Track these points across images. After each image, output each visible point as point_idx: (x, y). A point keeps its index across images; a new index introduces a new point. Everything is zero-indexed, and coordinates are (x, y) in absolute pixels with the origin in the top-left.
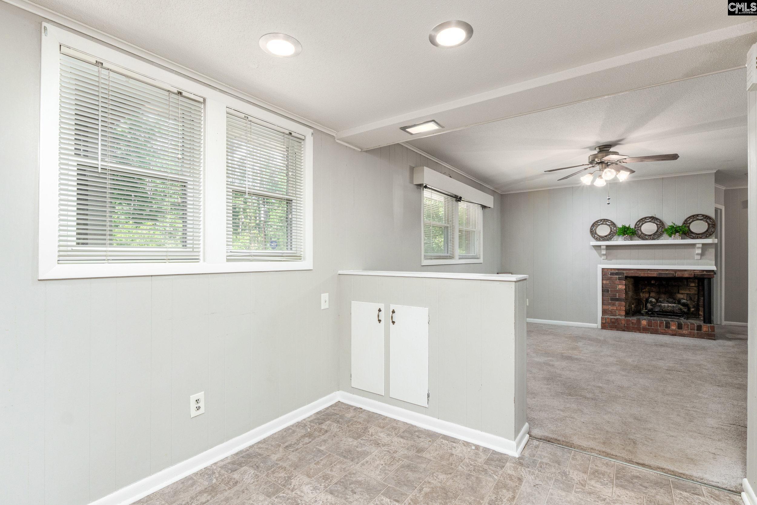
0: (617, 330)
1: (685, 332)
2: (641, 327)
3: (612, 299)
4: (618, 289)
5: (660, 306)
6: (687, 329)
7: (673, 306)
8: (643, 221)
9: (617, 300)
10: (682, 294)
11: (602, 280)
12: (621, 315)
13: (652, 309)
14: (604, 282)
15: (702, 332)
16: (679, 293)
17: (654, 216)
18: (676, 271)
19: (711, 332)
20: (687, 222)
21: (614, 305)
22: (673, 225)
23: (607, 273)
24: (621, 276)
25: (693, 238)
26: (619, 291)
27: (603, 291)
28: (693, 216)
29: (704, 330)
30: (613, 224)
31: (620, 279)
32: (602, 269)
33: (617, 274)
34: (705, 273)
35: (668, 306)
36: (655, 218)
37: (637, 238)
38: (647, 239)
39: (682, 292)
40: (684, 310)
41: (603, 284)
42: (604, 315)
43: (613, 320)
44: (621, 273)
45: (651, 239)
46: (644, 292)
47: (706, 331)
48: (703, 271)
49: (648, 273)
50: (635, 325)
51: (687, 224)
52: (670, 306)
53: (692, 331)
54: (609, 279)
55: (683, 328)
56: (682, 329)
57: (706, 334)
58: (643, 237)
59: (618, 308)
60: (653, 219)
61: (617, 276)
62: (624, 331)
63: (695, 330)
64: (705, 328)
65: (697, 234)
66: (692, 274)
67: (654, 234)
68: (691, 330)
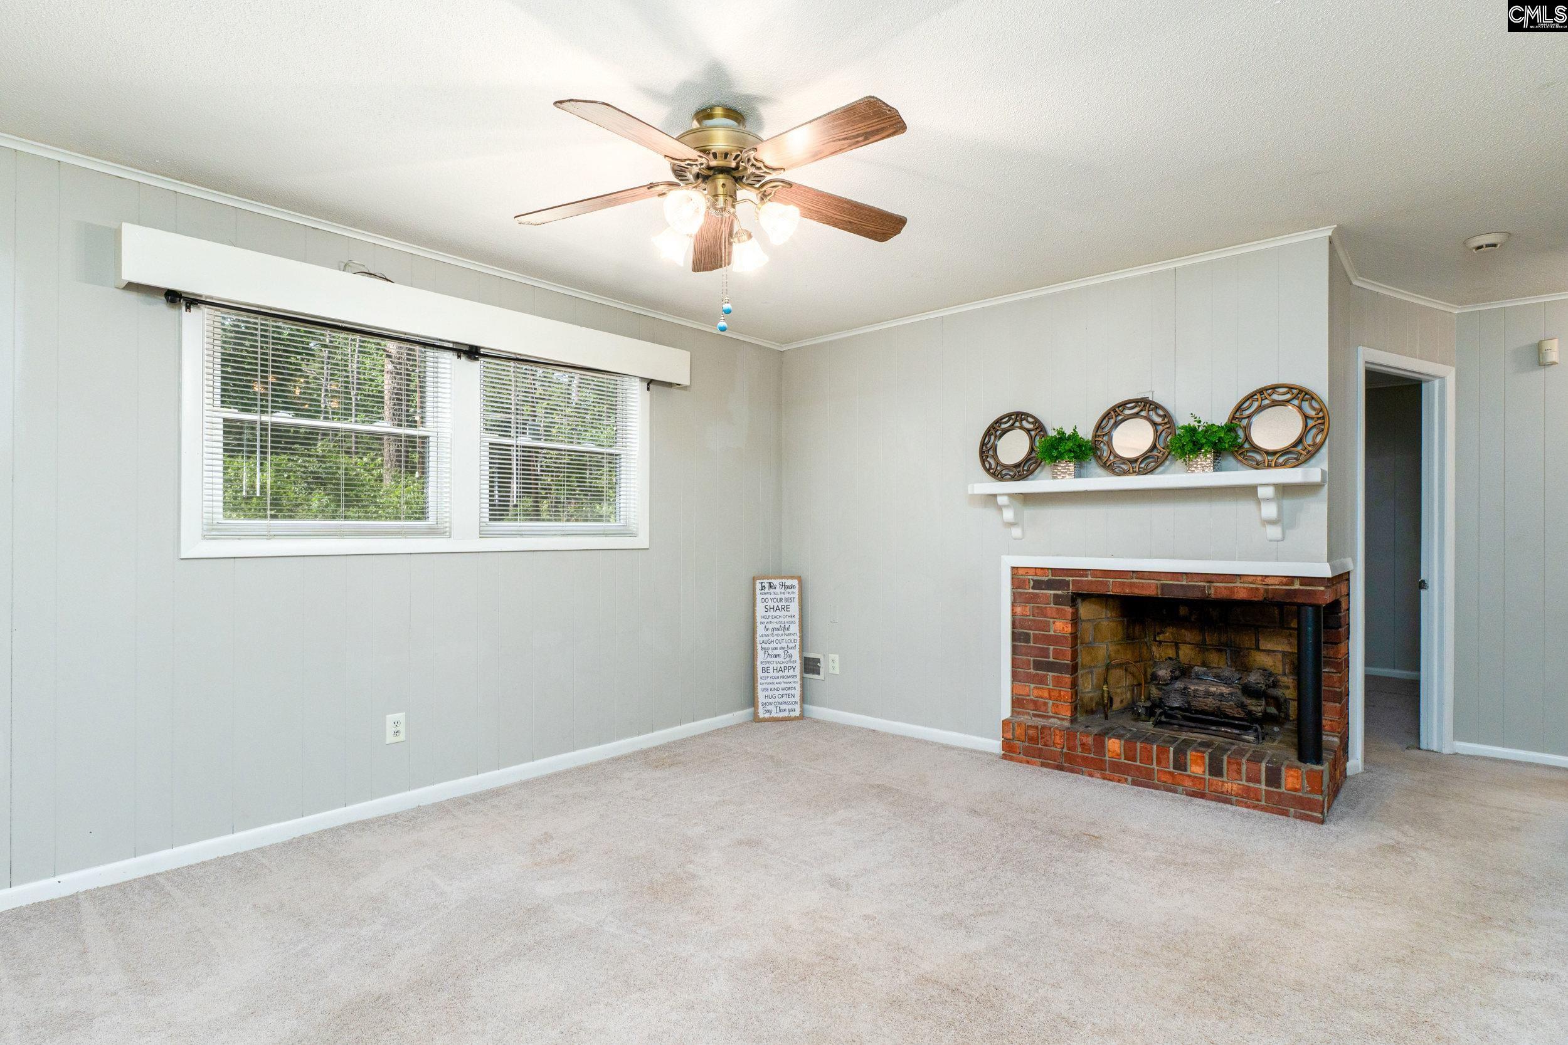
0: (1043, 765)
1: (1231, 786)
2: (1107, 758)
3: (1038, 665)
4: (1052, 633)
5: (1184, 692)
6: (1237, 777)
7: (1222, 695)
8: (1116, 415)
9: (1050, 667)
10: (1269, 652)
11: (1013, 604)
12: (1059, 718)
13: (1161, 699)
14: (1018, 610)
15: (1283, 790)
16: (1258, 648)
17: (1150, 399)
18: (1210, 578)
19: (1308, 792)
20: (1240, 416)
21: (1042, 681)
22: (1196, 424)
23: (1024, 581)
24: (1060, 592)
25: (1258, 466)
26: (1055, 640)
27: (1015, 637)
28: (1261, 391)
29: (1290, 786)
30: (1039, 427)
31: (1058, 600)
32: (1013, 568)
33: (1050, 585)
34: (1297, 586)
35: (1207, 694)
36: (1151, 403)
37: (1100, 471)
38: (1125, 473)
39: (1270, 646)
40: (1253, 708)
41: (1014, 614)
42: (1019, 713)
43: (1031, 732)
44: (1060, 581)
45: (1134, 472)
46: (1160, 642)
47: (1296, 790)
48: (1291, 579)
49: (1132, 585)
50: (1089, 750)
51: (1241, 419)
52: (1214, 694)
53: (1251, 785)
54: (1033, 598)
55: (1225, 774)
56: (1221, 775)
57: (1294, 797)
58: (1115, 465)
59: (1052, 694)
60: (1145, 406)
61: (1052, 592)
62: (1060, 768)
63: (1259, 782)
64: (1293, 779)
65: (1268, 453)
66: (1257, 589)
67: (1145, 456)
68: (1249, 780)
